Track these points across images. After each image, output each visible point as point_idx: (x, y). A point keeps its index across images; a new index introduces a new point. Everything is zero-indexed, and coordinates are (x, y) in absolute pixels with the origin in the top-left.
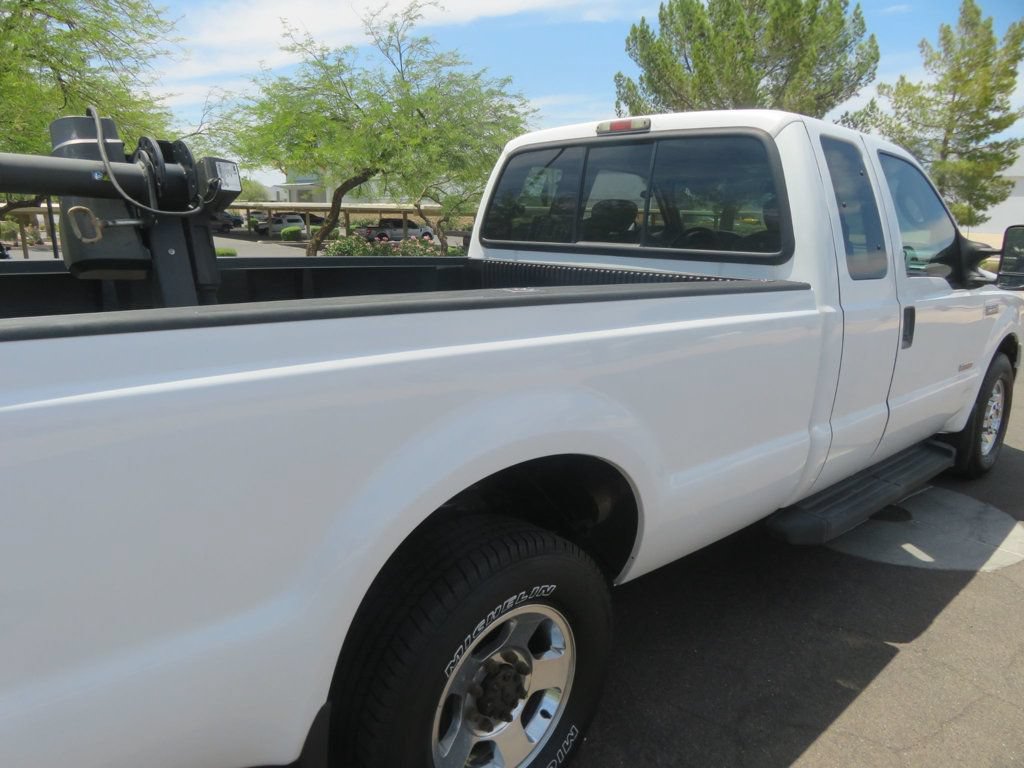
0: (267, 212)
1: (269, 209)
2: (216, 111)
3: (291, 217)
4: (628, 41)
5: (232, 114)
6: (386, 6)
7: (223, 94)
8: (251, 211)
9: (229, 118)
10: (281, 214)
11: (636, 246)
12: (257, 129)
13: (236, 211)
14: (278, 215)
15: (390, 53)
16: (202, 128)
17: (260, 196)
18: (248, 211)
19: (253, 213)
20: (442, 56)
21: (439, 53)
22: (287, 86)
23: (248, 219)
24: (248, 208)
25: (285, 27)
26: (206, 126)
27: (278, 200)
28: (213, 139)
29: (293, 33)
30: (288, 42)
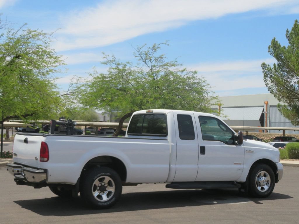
0: (95, 128)
1: (97, 126)
2: (75, 85)
3: (109, 131)
4: (269, 48)
5: (81, 87)
6: (145, 45)
7: (78, 78)
8: (87, 127)
9: (79, 88)
10: (104, 129)
11: (150, 134)
12: (90, 93)
13: (80, 127)
14: (102, 129)
15: (147, 62)
16: (68, 92)
17: (94, 119)
18: (86, 127)
19: (88, 128)
20: (168, 63)
21: (167, 62)
22: (103, 77)
23: (85, 131)
24: (86, 125)
25: (104, 55)
26: (70, 91)
27: (105, 121)
28: (72, 97)
29: (107, 57)
30: (105, 60)
